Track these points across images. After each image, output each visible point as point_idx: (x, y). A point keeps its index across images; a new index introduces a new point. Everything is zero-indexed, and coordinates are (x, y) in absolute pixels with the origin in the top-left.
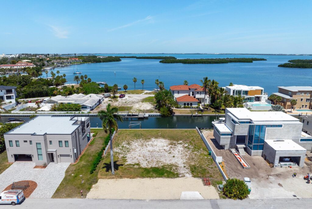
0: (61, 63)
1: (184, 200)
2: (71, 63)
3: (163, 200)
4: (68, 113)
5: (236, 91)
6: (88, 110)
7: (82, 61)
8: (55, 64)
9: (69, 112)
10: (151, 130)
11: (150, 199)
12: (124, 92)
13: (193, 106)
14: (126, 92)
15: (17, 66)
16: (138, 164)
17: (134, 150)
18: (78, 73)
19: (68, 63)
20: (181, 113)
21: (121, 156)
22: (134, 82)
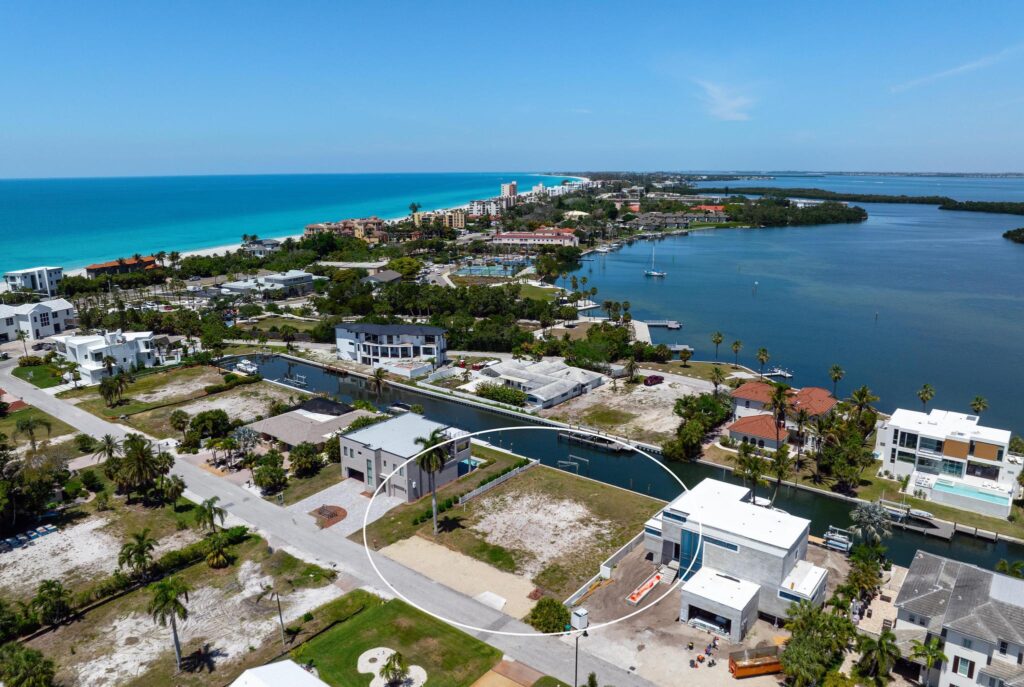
0: (658, 228)
1: (475, 601)
2: (686, 228)
3: (451, 590)
4: (498, 406)
5: (903, 434)
6: (538, 406)
7: (727, 220)
8: (641, 229)
9: (501, 404)
10: (590, 482)
11: (442, 581)
12: (682, 366)
13: (766, 449)
14: (685, 366)
15: (534, 238)
16: (485, 534)
17: (511, 509)
18: (656, 273)
19: (678, 227)
20: (714, 461)
21: (482, 513)
22: (715, 344)
